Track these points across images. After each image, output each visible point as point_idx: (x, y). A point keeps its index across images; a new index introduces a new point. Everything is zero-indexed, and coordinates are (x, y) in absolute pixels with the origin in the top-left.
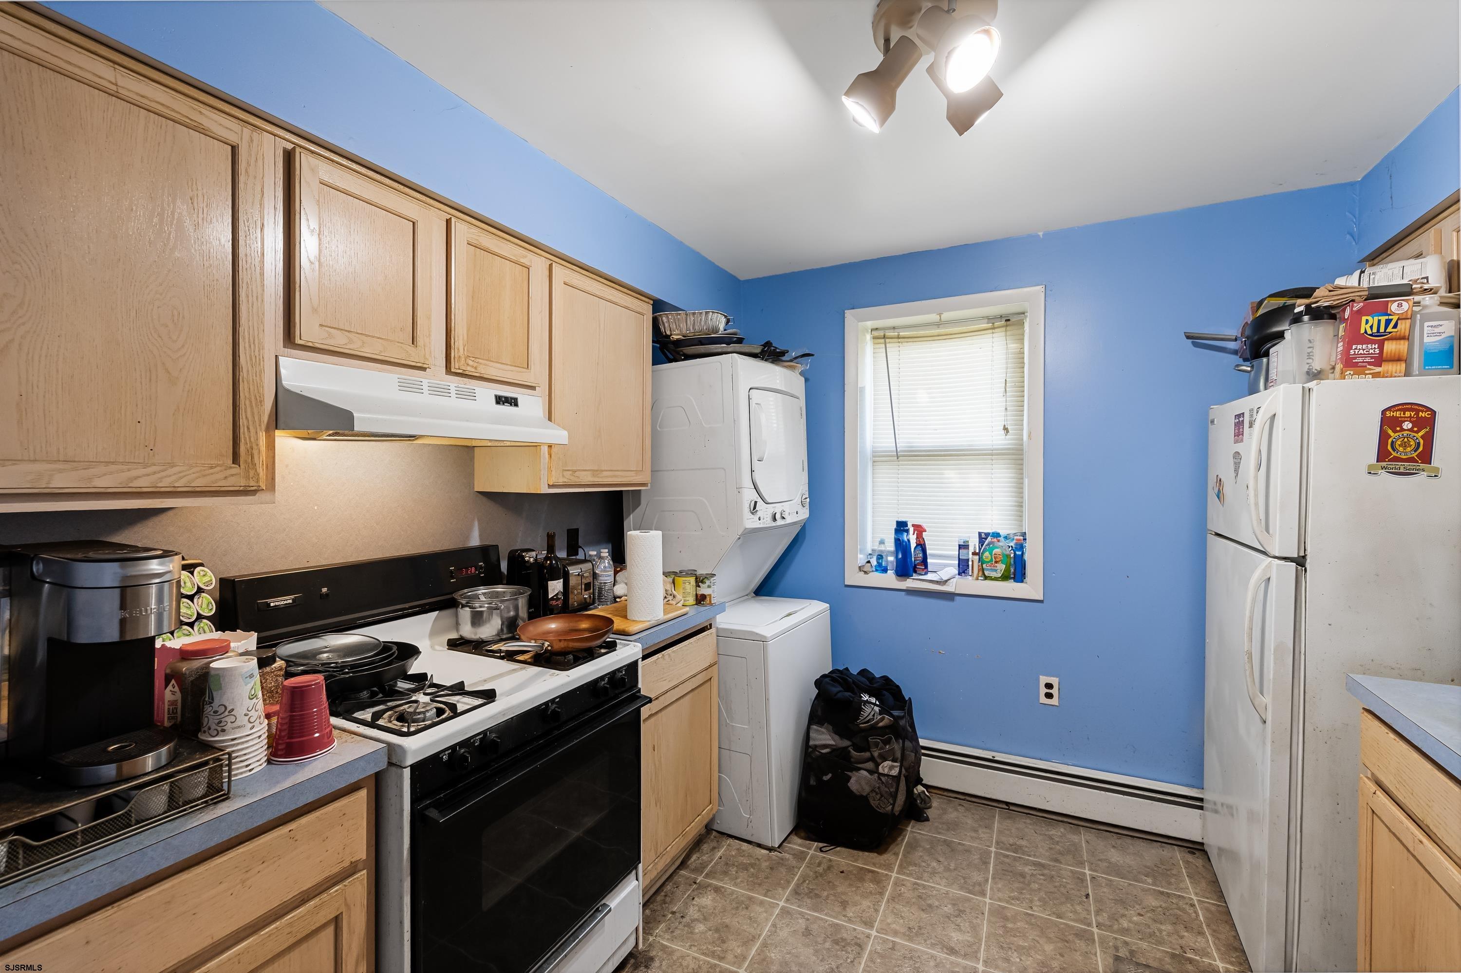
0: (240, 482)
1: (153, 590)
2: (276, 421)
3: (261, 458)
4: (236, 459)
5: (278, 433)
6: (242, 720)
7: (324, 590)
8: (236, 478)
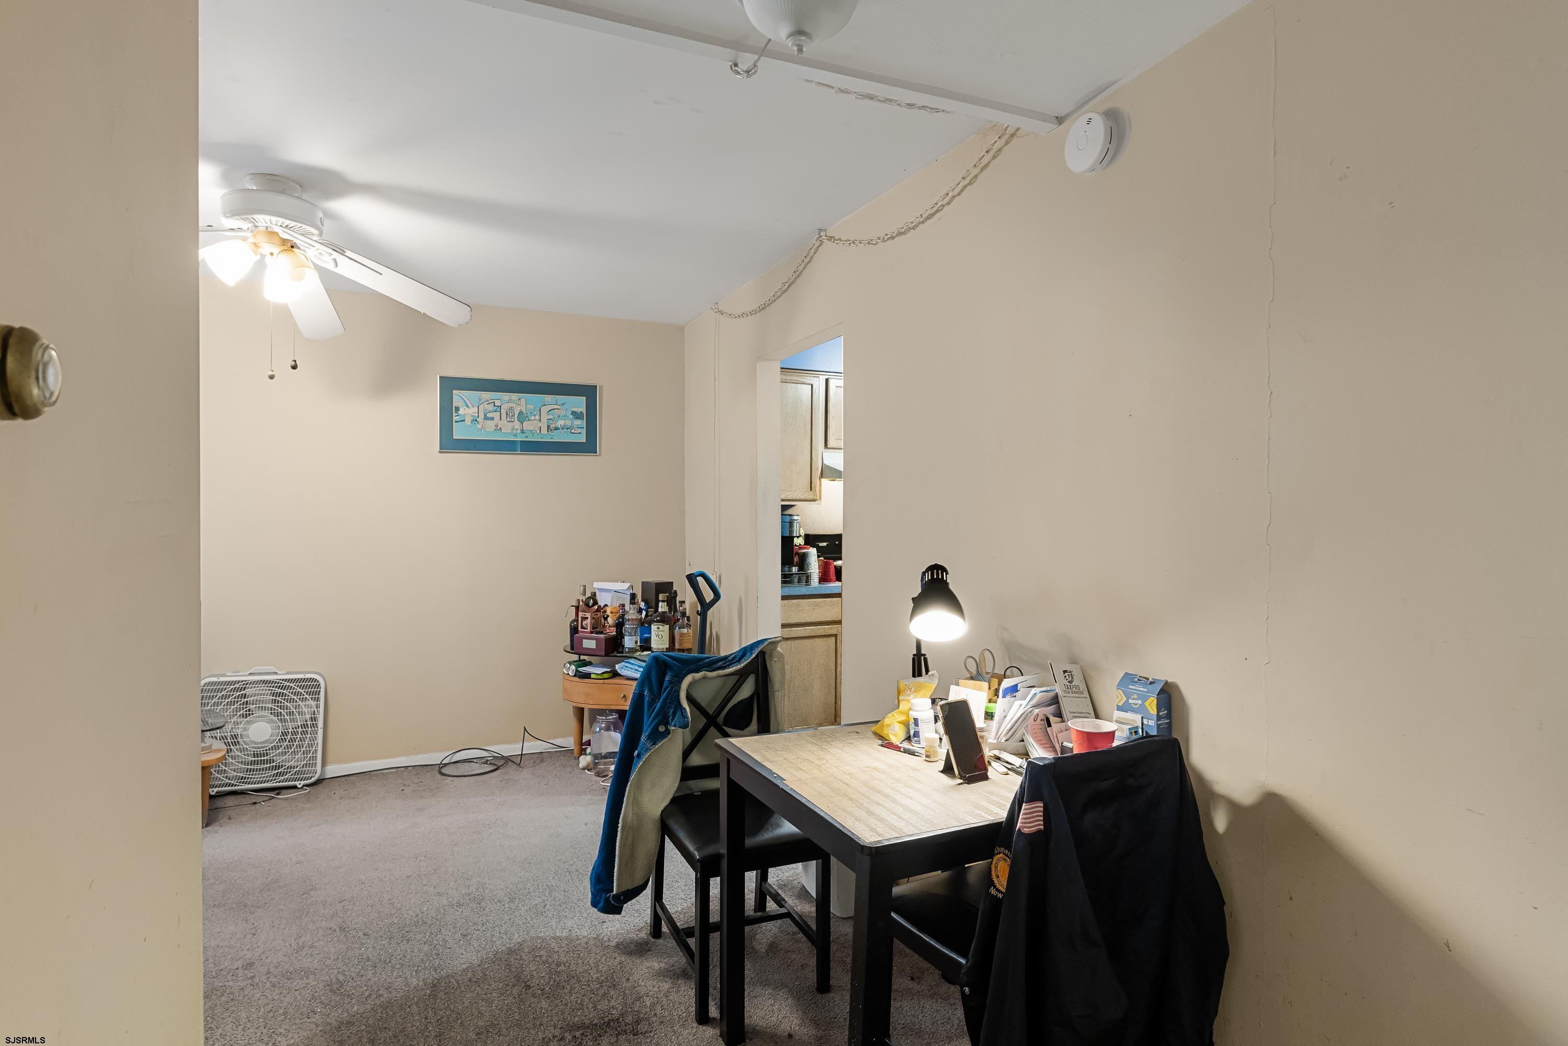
0: (811, 497)
1: (795, 523)
2: (822, 476)
3: (818, 489)
4: (811, 490)
5: (823, 480)
6: (813, 567)
7: (837, 543)
8: (810, 495)
